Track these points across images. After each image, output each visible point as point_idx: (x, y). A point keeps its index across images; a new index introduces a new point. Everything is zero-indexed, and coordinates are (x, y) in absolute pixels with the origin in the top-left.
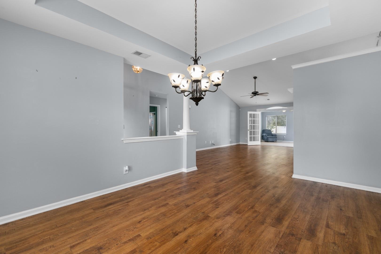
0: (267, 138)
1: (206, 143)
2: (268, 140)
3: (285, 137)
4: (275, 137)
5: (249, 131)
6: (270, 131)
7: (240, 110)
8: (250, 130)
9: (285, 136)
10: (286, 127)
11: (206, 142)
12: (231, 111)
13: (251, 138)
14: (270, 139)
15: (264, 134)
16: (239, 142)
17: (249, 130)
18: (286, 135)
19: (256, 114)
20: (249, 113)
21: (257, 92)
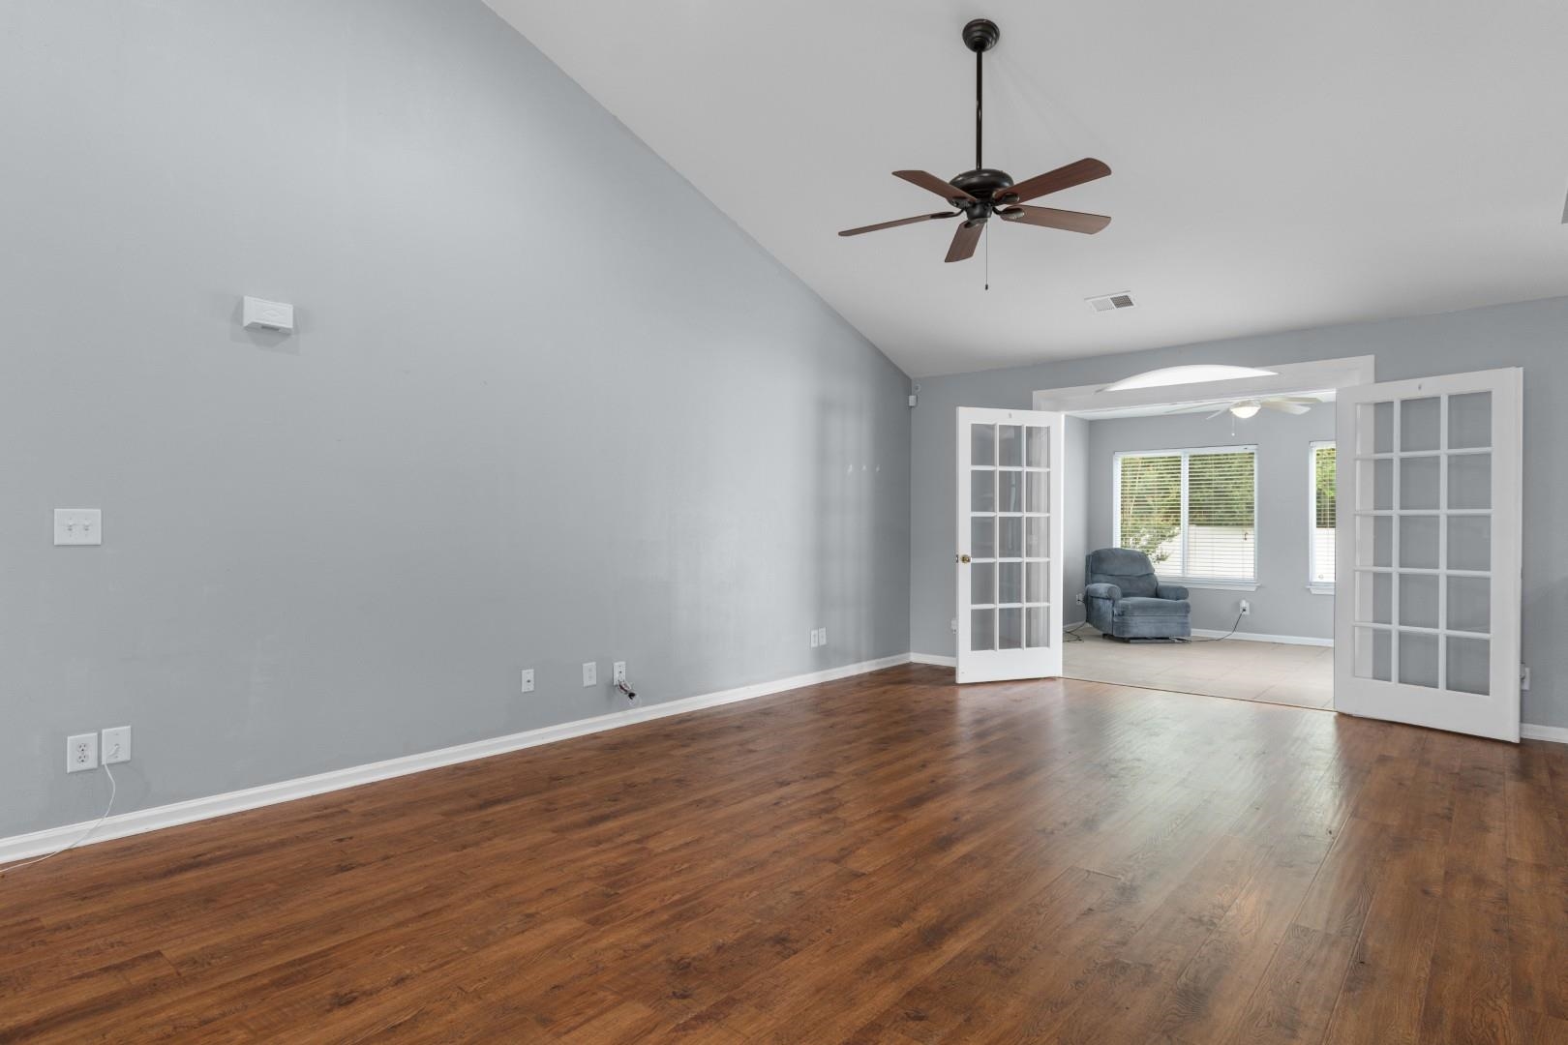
0: (1122, 614)
1: (526, 687)
2: (1124, 625)
3: (1244, 604)
4: (1176, 609)
5: (968, 566)
6: (1141, 559)
7: (912, 398)
8: (975, 555)
9: (1245, 595)
10: (1252, 533)
11: (528, 674)
12: (825, 406)
13: (982, 620)
14: (1140, 625)
15: (1102, 587)
16: (905, 648)
17: (965, 559)
18: (1253, 589)
19: (1030, 430)
20: (969, 418)
21: (1000, 177)
